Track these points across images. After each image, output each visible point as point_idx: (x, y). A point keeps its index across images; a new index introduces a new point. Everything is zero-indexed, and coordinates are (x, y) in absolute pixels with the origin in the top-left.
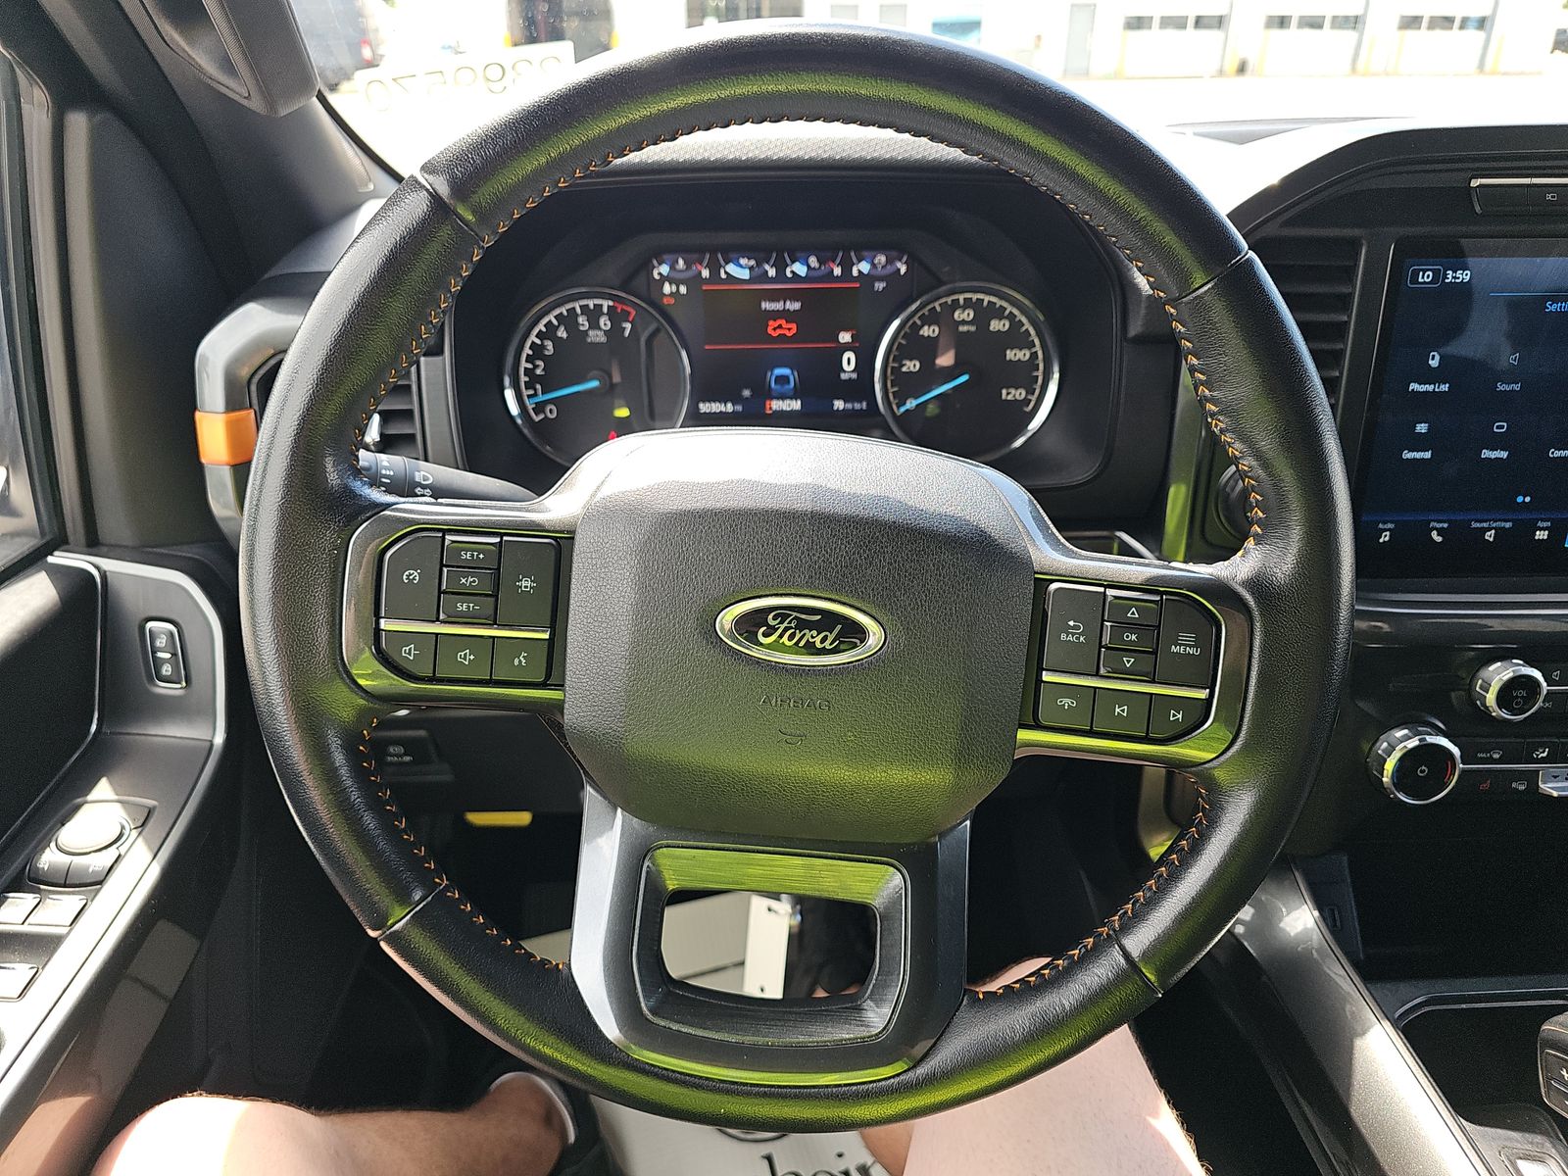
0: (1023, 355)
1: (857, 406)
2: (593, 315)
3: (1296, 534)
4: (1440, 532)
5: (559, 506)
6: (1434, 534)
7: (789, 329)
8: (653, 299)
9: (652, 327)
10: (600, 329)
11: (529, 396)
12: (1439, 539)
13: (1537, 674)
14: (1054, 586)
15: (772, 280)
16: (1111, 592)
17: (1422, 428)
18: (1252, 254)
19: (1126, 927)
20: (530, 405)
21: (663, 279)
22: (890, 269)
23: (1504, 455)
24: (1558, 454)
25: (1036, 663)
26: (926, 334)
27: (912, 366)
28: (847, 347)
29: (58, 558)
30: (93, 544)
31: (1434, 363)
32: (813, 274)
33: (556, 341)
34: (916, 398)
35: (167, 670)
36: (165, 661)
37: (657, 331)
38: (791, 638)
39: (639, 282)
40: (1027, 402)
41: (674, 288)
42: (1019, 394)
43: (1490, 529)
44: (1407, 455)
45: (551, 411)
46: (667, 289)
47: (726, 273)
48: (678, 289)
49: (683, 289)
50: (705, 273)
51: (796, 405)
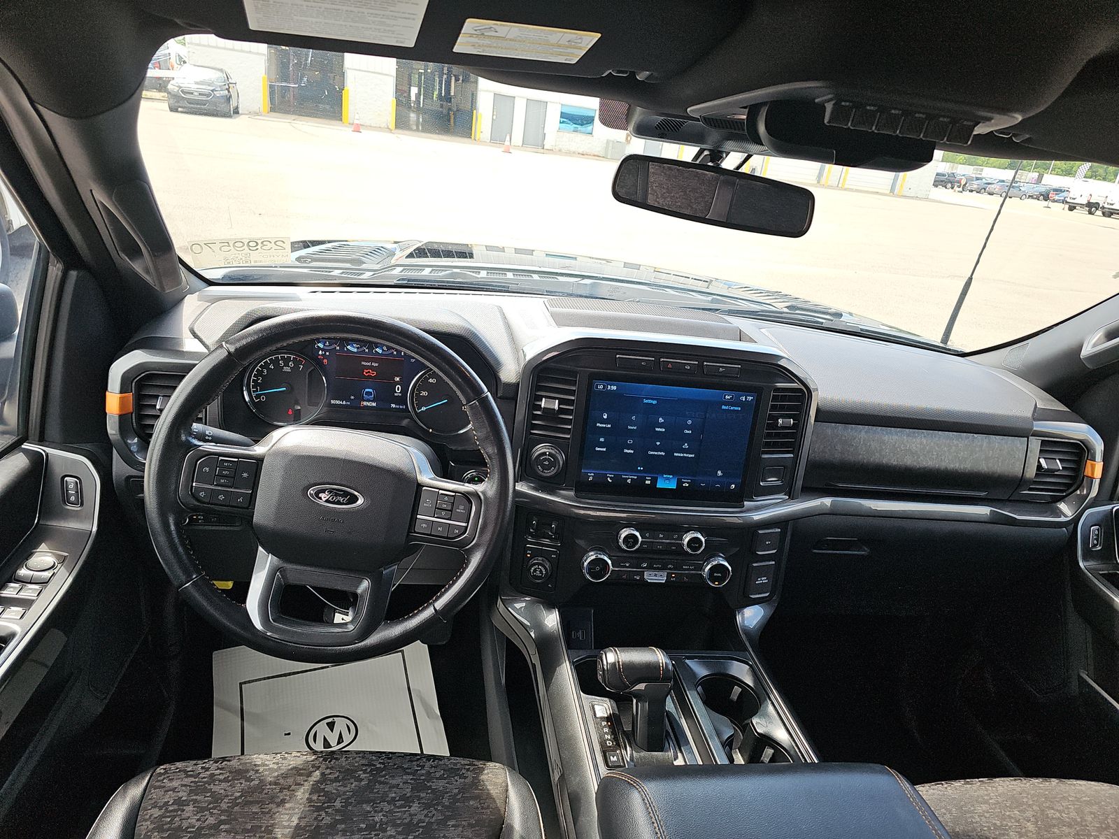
1: (401, 407)
2: (286, 361)
3: (496, 476)
4: (611, 478)
5: (259, 450)
6: (609, 479)
7: (373, 374)
8: (315, 357)
9: (312, 368)
10: (289, 366)
11: (254, 393)
12: (610, 481)
13: (637, 534)
14: (424, 488)
15: (367, 353)
16: (441, 492)
17: (602, 440)
18: (489, 394)
19: (436, 600)
20: (254, 396)
21: (319, 348)
23: (632, 452)
24: (651, 453)
25: (415, 511)
27: (424, 393)
28: (398, 383)
29: (26, 446)
30: (42, 440)
31: (605, 417)
32: (384, 353)
33: (269, 369)
34: (426, 407)
35: (73, 499)
36: (72, 495)
37: (314, 369)
38: (332, 499)
39: (309, 350)
41: (323, 352)
43: (629, 478)
44: (597, 449)
45: (263, 398)
46: (320, 353)
47: (347, 348)
48: (325, 353)
49: (327, 353)
50: (338, 348)
51: (374, 404)
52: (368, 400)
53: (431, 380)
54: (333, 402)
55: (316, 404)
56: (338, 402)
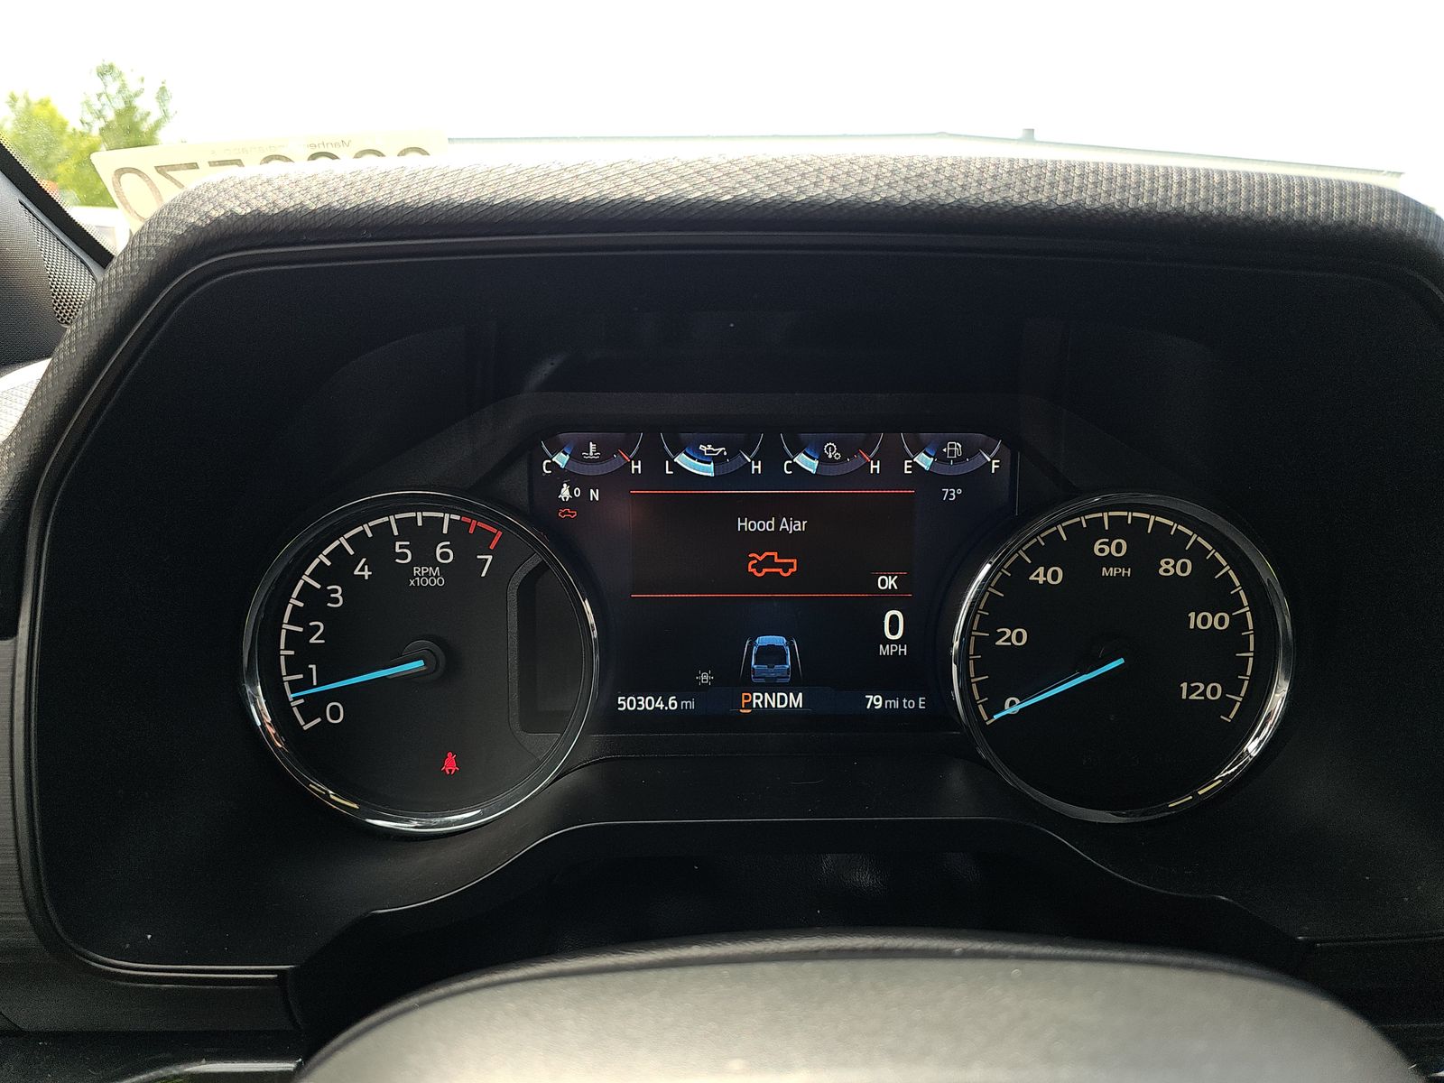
0: (1216, 621)
1: (909, 704)
2: (423, 539)
7: (786, 567)
8: (541, 513)
9: (532, 563)
10: (435, 564)
11: (295, 686)
15: (756, 480)
20: (294, 699)
21: (560, 475)
22: (971, 465)
26: (1041, 580)
27: (1013, 637)
28: (890, 600)
33: (352, 585)
34: (1022, 699)
37: (542, 568)
39: (515, 482)
40: (1226, 705)
41: (578, 492)
42: (1212, 691)
45: (335, 713)
46: (565, 493)
47: (674, 466)
48: (586, 494)
49: (594, 495)
50: (637, 467)
51: (796, 701)
52: (770, 686)
53: (1040, 576)
54: (625, 703)
55: (554, 722)
56: (647, 703)
